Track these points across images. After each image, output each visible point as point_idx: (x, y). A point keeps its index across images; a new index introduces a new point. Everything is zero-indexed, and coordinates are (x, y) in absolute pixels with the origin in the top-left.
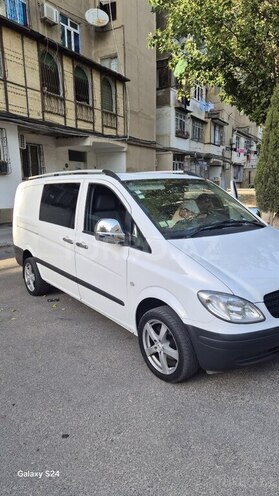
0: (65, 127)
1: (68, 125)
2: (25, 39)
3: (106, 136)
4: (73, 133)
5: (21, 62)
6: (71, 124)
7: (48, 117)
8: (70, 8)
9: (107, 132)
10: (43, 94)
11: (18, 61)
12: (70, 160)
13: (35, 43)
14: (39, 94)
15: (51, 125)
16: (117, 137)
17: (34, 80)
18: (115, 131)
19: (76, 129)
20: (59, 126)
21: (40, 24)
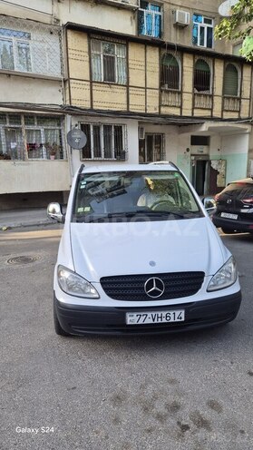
0: (181, 117)
1: (184, 114)
2: (149, 48)
3: (226, 120)
4: (189, 121)
5: (143, 68)
6: (187, 113)
7: (164, 110)
8: (204, 5)
9: (227, 115)
10: (161, 91)
11: (140, 68)
12: (192, 144)
13: (157, 49)
14: (157, 91)
15: (166, 116)
16: (240, 119)
17: (154, 80)
18: (237, 114)
19: (192, 118)
20: (175, 116)
21: (173, 28)
